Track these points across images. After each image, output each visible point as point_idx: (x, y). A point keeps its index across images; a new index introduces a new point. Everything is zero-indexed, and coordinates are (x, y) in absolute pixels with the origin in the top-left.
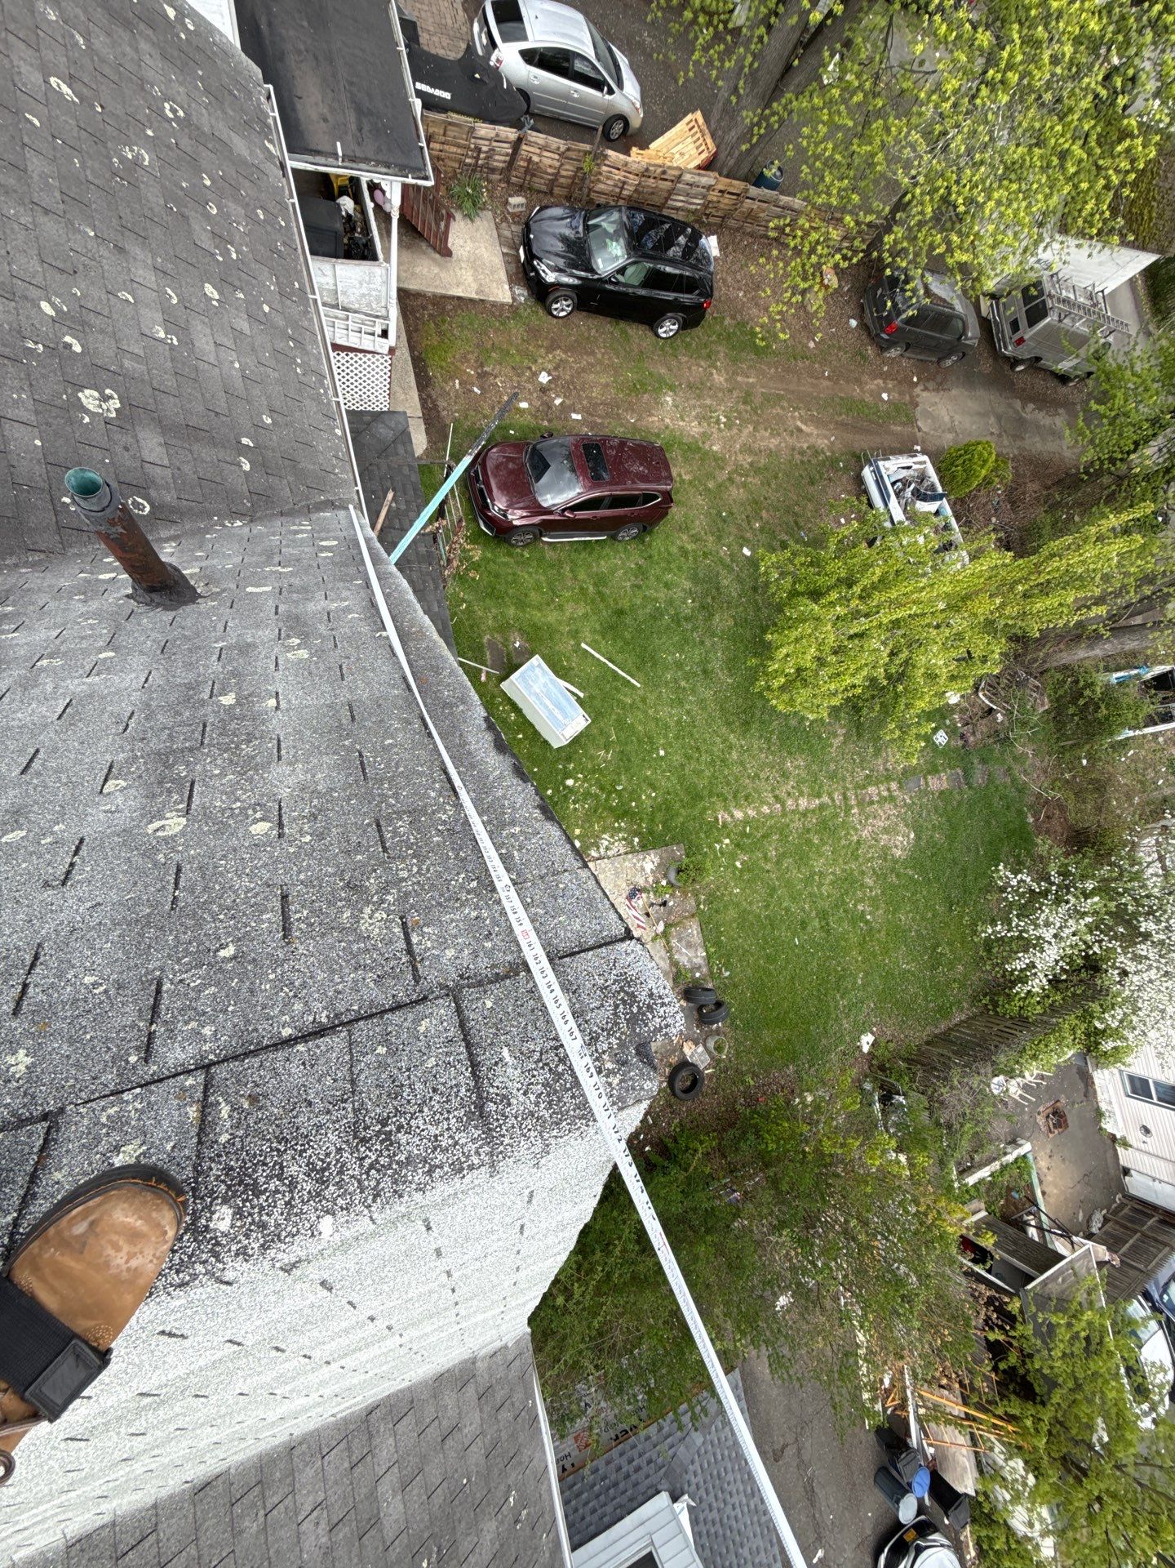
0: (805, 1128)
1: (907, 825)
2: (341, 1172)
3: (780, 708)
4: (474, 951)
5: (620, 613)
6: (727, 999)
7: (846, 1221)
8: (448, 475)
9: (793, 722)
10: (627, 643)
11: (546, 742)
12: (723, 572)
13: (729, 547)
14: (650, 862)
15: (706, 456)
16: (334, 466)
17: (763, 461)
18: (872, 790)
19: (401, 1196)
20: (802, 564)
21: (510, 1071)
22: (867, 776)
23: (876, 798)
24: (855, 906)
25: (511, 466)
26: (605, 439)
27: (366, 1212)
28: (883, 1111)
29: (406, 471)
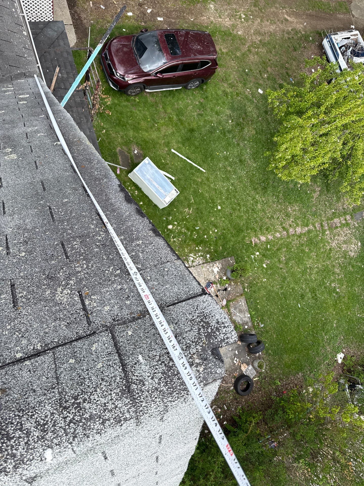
0: (309, 405)
1: (356, 239)
2: (54, 425)
3: (284, 178)
4: (120, 306)
5: (192, 130)
6: (263, 339)
7: (334, 453)
8: (89, 57)
9: (291, 186)
10: (197, 148)
11: (156, 206)
12: (248, 104)
13: (250, 89)
14: (216, 268)
15: (234, 38)
16: (24, 53)
17: (267, 39)
18: (336, 220)
19: (88, 437)
20: (292, 97)
21: (143, 367)
22: (333, 213)
23: (339, 225)
24: (330, 284)
25: (125, 49)
26: (177, 31)
27: (70, 446)
28: (351, 393)
29: (65, 55)
